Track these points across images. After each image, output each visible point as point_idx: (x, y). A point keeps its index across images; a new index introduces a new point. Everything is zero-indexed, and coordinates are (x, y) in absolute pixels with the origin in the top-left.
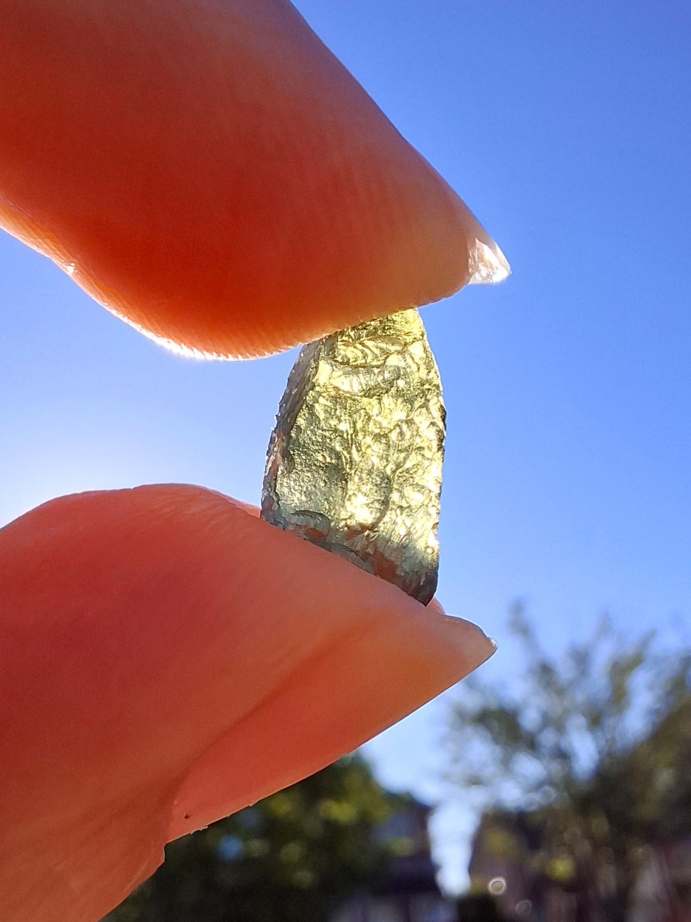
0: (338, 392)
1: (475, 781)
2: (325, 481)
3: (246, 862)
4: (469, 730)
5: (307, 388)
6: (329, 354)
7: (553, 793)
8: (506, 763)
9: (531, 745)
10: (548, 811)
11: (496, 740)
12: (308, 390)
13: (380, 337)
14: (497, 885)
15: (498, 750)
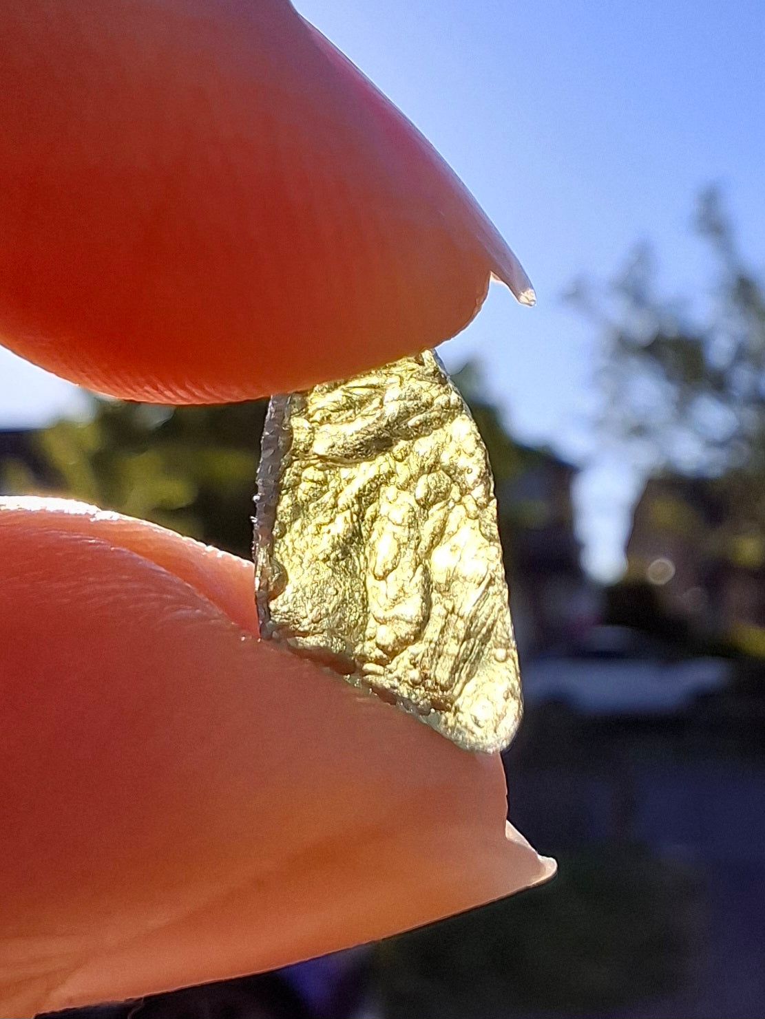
1: (639, 431)
4: (634, 362)
7: (746, 449)
8: (682, 409)
9: (719, 385)
10: (736, 477)
11: (670, 378)
14: (661, 570)
15: (673, 390)
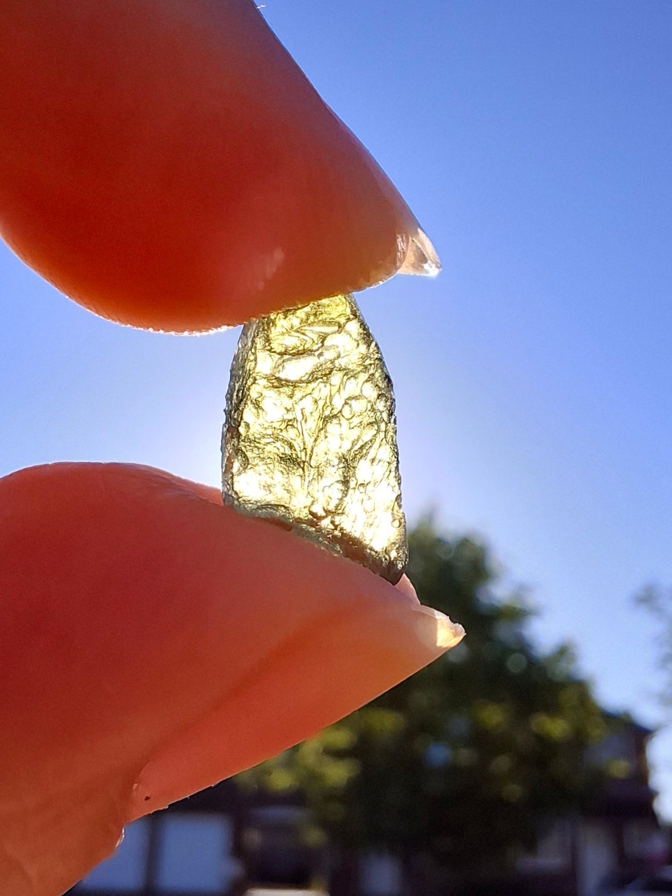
0: (281, 383)
2: (281, 471)
3: (452, 770)
5: (249, 383)
6: (266, 346)
12: (250, 384)
13: (313, 323)
